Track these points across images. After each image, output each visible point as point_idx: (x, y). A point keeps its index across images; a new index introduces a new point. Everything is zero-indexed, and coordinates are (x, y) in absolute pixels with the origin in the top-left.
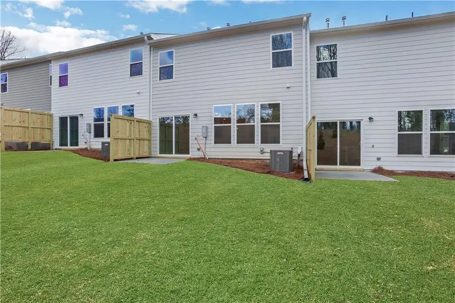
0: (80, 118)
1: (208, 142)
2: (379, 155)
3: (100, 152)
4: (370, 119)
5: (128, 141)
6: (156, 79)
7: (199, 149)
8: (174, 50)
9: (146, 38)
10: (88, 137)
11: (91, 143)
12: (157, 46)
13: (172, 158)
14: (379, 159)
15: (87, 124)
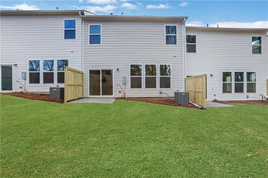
0: (13, 68)
1: (126, 87)
2: (215, 93)
3: (48, 95)
4: (211, 75)
5: (73, 87)
6: (87, 43)
7: (120, 92)
8: (101, 25)
9: (80, 13)
10: (23, 83)
11: (26, 88)
12: (87, 20)
13: (100, 98)
14: (215, 95)
15: (22, 73)
